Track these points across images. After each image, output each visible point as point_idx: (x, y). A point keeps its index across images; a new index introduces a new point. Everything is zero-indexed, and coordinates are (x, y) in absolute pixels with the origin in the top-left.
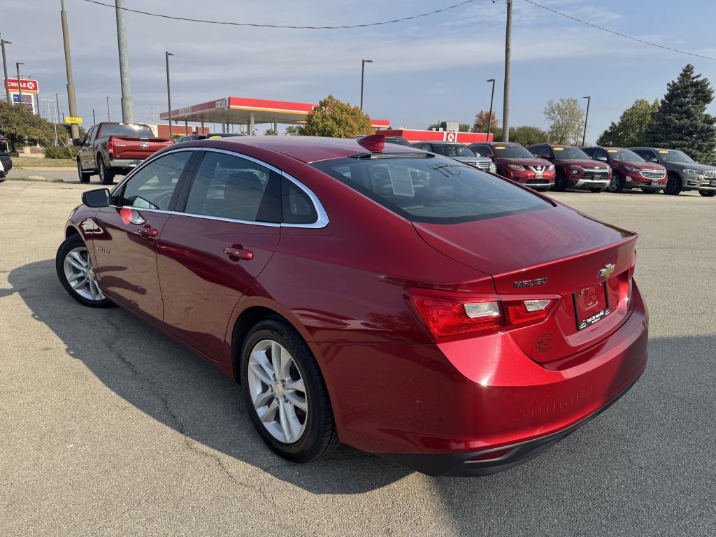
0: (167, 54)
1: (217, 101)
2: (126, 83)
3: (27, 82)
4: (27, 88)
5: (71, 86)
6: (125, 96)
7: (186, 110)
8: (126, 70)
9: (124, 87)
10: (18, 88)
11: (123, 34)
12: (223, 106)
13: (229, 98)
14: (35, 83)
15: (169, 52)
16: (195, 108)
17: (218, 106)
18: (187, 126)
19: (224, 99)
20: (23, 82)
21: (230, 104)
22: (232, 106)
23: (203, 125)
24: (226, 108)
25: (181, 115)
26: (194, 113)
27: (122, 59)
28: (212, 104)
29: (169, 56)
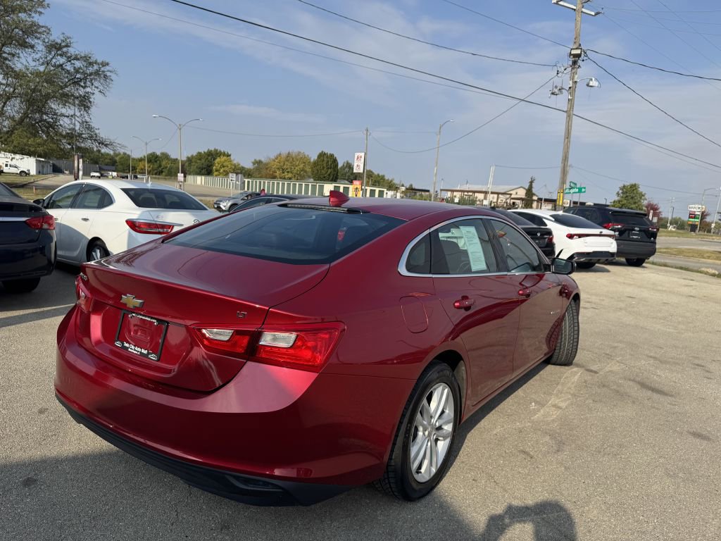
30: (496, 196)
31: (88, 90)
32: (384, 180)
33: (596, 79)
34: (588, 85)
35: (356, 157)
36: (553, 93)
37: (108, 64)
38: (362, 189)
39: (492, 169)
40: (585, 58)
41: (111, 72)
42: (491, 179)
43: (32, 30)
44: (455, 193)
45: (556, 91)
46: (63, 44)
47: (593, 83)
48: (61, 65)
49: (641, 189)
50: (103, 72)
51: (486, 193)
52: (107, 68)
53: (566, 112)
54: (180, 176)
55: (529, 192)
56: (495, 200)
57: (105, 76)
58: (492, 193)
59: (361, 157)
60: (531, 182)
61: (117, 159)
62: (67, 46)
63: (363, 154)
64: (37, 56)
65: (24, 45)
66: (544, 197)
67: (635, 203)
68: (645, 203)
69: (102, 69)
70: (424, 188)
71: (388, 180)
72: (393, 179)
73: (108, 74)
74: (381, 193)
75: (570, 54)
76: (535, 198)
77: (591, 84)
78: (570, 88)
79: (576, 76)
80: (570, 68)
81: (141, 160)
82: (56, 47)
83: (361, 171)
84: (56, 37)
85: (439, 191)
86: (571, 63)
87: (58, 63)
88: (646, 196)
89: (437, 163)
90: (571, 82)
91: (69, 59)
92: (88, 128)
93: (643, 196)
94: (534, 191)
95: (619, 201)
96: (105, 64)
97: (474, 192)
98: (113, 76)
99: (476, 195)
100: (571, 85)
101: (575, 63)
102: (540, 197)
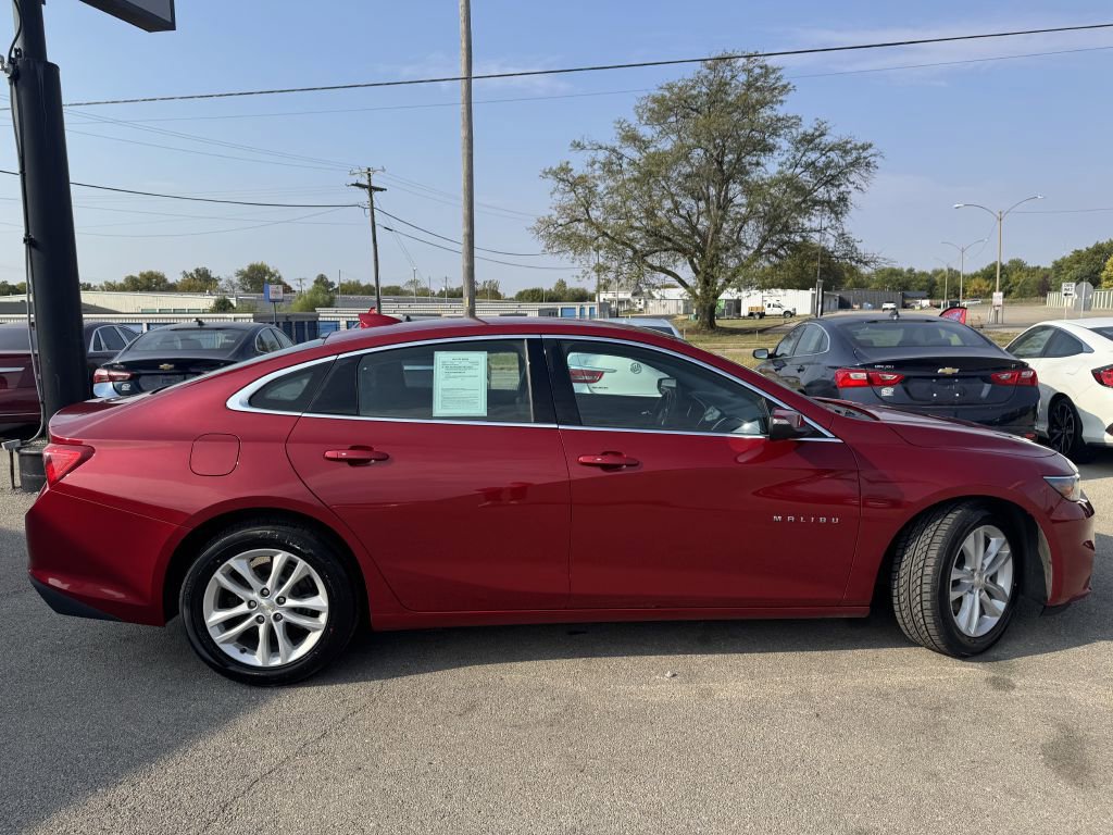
31: (842, 188)
37: (870, 145)
41: (875, 155)
43: (775, 127)
46: (817, 133)
48: (813, 163)
50: (865, 158)
52: (870, 151)
54: (998, 297)
57: (868, 164)
61: (938, 279)
62: (822, 134)
64: (783, 159)
65: (768, 149)
69: (864, 154)
73: (872, 159)
81: (974, 276)
82: (808, 141)
84: (807, 127)
87: (810, 161)
91: (824, 151)
92: (847, 242)
96: (865, 148)
98: (878, 161)
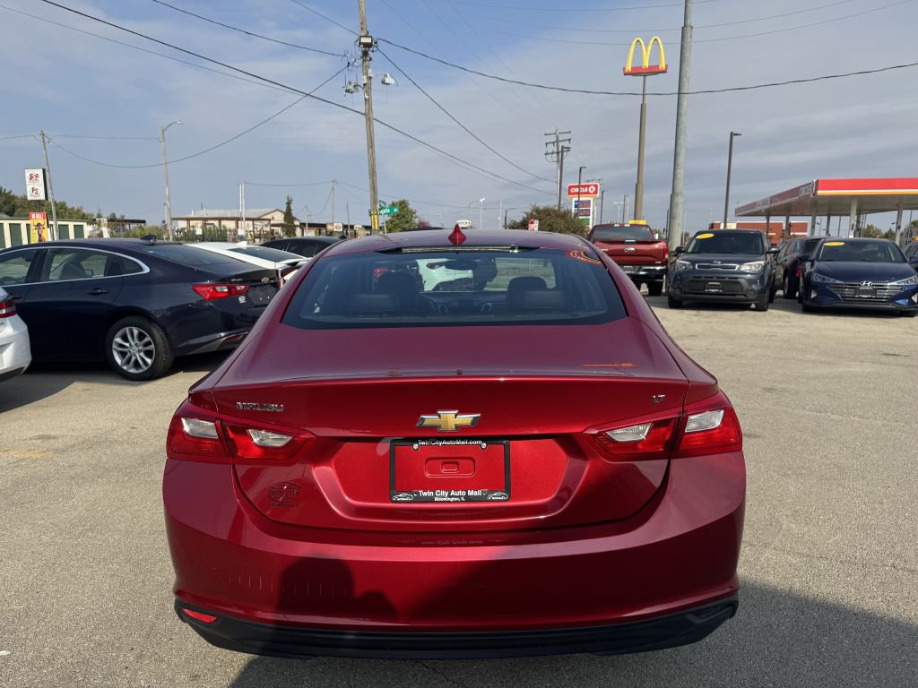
0: (732, 135)
1: (802, 186)
2: (678, 176)
3: (588, 186)
4: (588, 193)
5: (640, 186)
6: (676, 191)
7: (764, 202)
8: (681, 160)
9: (676, 181)
10: (579, 193)
11: (683, 119)
12: (807, 193)
13: (817, 181)
14: (596, 186)
15: (735, 132)
16: (773, 199)
17: (803, 194)
18: (768, 223)
19: (810, 184)
20: (584, 186)
21: (816, 190)
22: (820, 192)
23: (787, 220)
24: (811, 196)
25: (757, 209)
26: (773, 205)
27: (678, 148)
28: (795, 191)
29: (735, 137)
30: (250, 223)
32: (66, 209)
33: (391, 76)
34: (383, 82)
35: (27, 175)
36: (348, 91)
38: (48, 226)
39: (242, 187)
40: (375, 49)
42: (242, 202)
44: (192, 223)
45: (351, 87)
47: (388, 80)
49: (411, 207)
51: (237, 219)
53: (365, 114)
55: (288, 215)
56: (251, 229)
58: (247, 219)
59: (37, 176)
60: (289, 204)
63: (40, 172)
66: (306, 221)
67: (407, 222)
68: (417, 221)
70: (136, 218)
71: (73, 209)
72: (82, 207)
74: (79, 230)
75: (360, 43)
76: (297, 223)
77: (387, 81)
78: (365, 85)
79: (370, 71)
80: (361, 61)
83: (42, 197)
85: (168, 221)
86: (360, 54)
88: (417, 214)
89: (167, 183)
90: (365, 77)
93: (415, 213)
94: (294, 213)
95: (391, 221)
97: (220, 219)
99: (223, 223)
100: (366, 82)
101: (365, 54)
102: (303, 221)
